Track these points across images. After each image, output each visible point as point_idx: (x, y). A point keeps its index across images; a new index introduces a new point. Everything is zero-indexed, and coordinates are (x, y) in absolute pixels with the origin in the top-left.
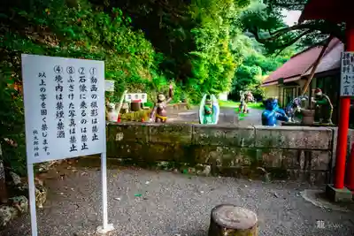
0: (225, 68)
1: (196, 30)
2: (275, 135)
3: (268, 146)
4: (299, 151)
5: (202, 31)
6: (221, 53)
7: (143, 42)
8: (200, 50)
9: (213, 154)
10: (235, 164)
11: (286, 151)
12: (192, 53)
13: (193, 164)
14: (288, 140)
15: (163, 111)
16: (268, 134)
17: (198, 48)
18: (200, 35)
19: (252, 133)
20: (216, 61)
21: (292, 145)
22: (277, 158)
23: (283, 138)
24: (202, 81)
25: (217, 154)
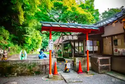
0: (38, 40)
1: (26, 28)
2: (36, 62)
3: (35, 65)
4: (43, 65)
5: (29, 28)
6: (36, 35)
7: (4, 30)
8: (28, 34)
9: (18, 69)
10: (25, 72)
11: (39, 66)
12: (25, 35)
13: (10, 73)
14: (40, 63)
15: (6, 56)
16: (34, 61)
17: (27, 33)
18: (28, 29)
19: (30, 61)
20: (35, 38)
21: (41, 64)
22: (37, 68)
23: (39, 62)
24: (29, 45)
25: (19, 69)
